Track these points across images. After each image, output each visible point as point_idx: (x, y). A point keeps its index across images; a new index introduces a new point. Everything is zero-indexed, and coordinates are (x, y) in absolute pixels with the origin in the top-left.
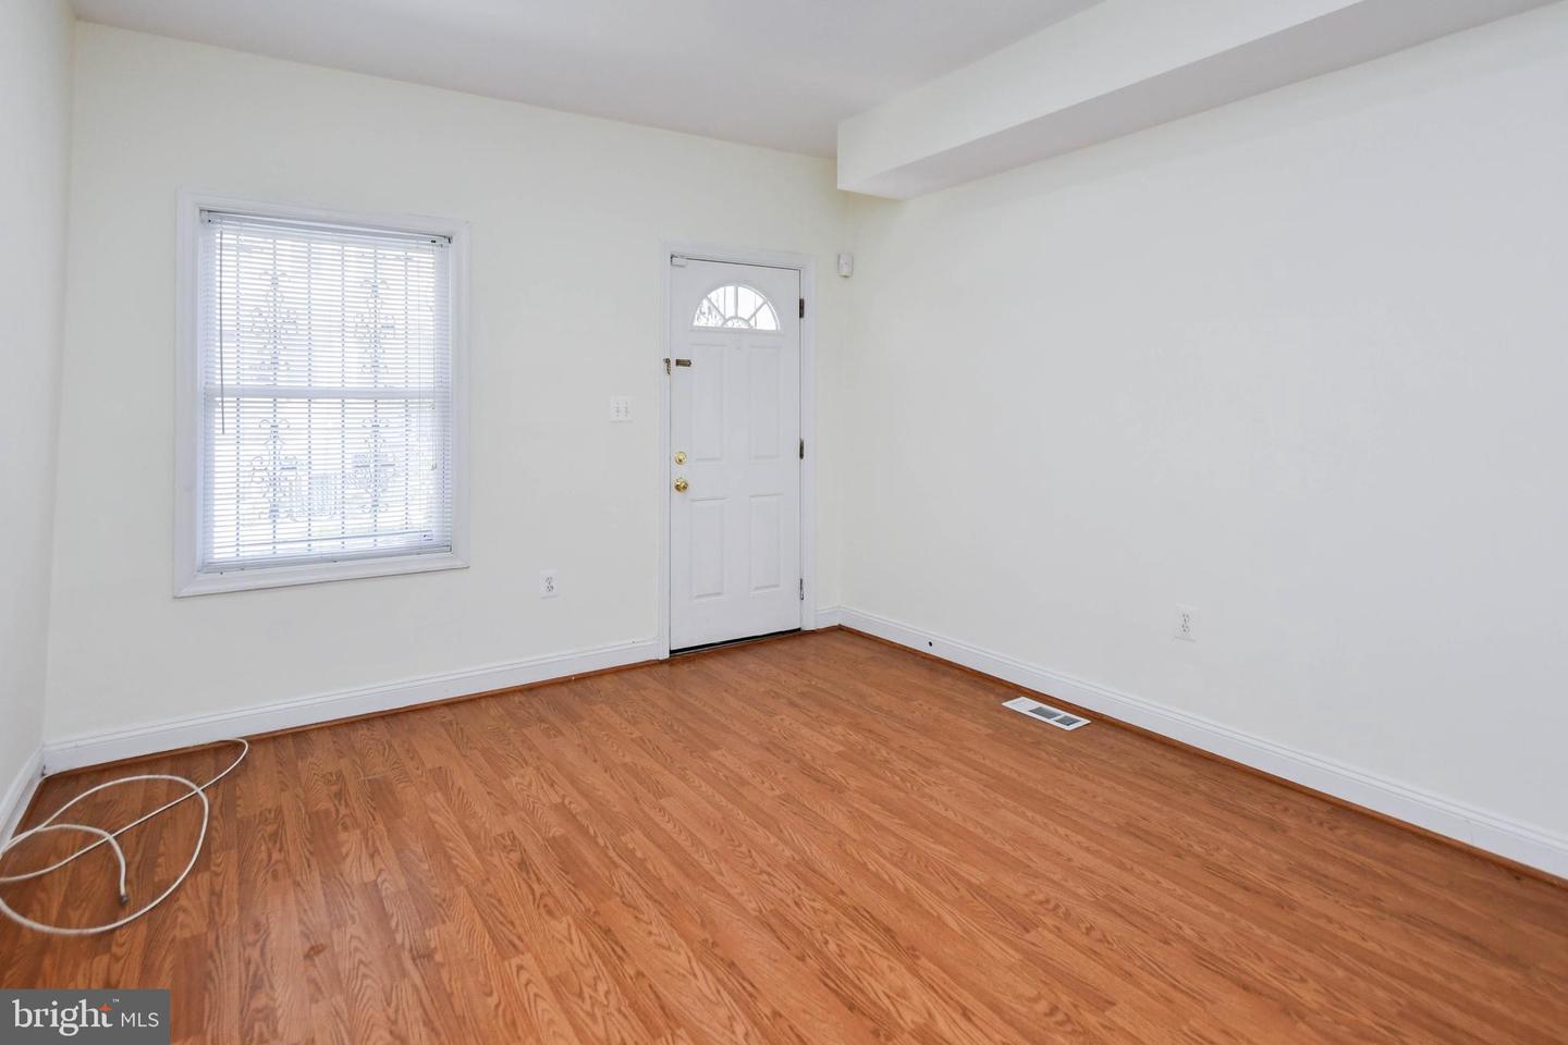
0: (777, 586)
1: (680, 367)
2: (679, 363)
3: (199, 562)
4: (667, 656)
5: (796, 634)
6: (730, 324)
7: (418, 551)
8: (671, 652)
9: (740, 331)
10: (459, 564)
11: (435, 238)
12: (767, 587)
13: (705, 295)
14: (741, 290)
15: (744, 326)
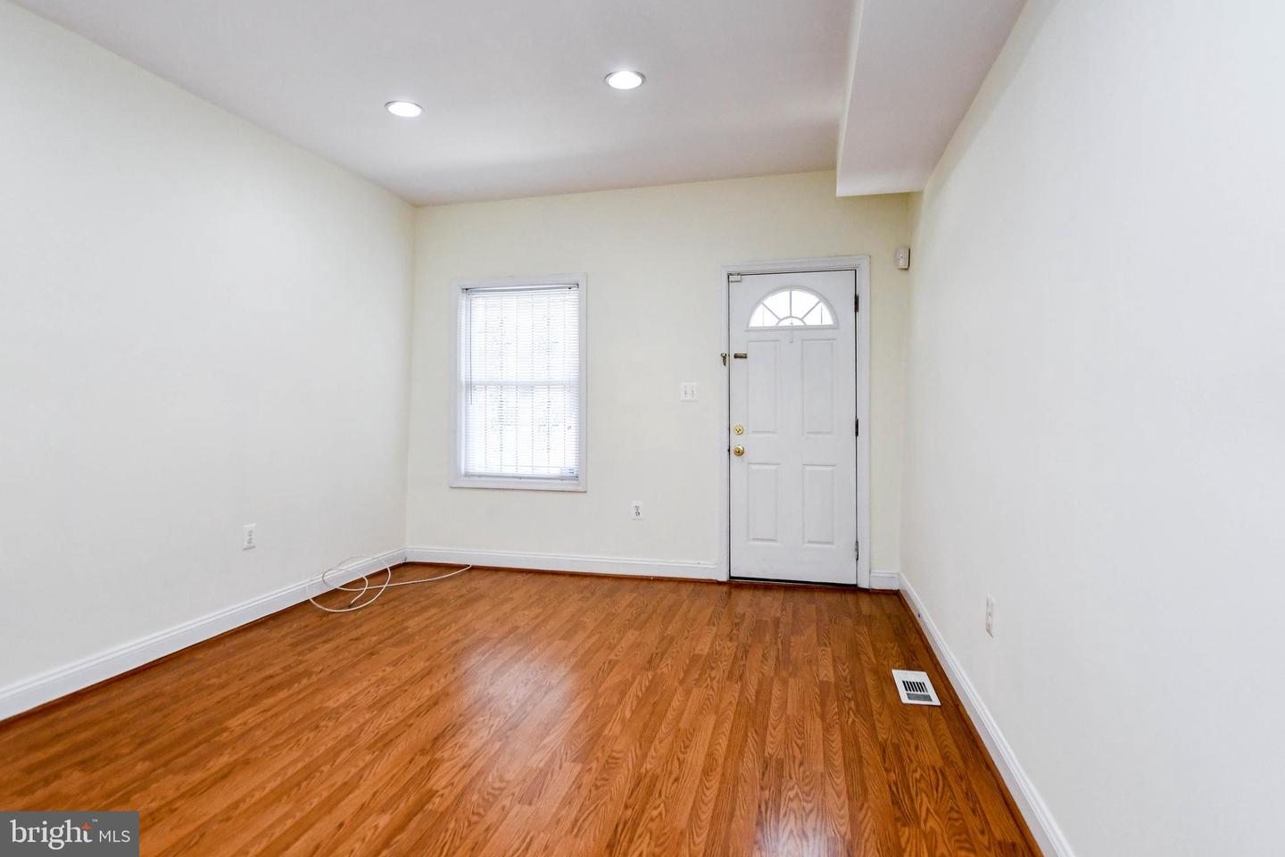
0: (831, 543)
1: (738, 360)
2: (736, 356)
3: (463, 472)
4: (724, 578)
5: (853, 589)
6: (783, 323)
7: (562, 478)
8: (731, 577)
9: (792, 329)
10: (580, 489)
11: (570, 286)
12: (820, 543)
13: (759, 302)
14: (796, 294)
15: (800, 323)
